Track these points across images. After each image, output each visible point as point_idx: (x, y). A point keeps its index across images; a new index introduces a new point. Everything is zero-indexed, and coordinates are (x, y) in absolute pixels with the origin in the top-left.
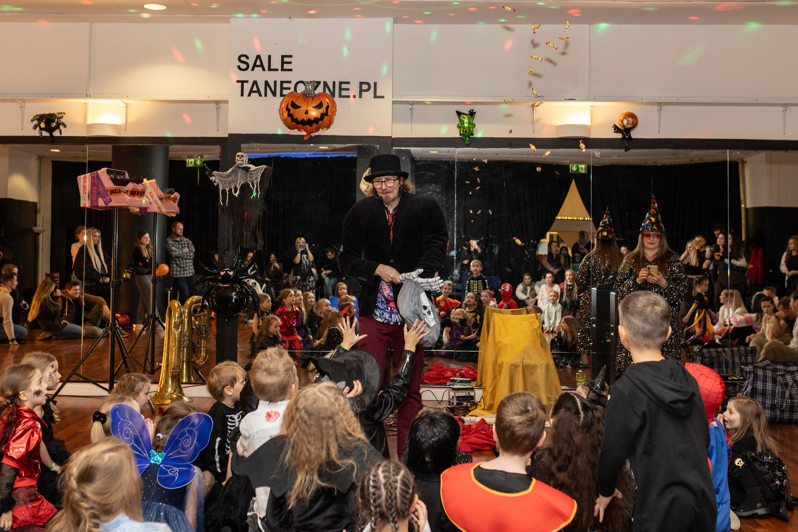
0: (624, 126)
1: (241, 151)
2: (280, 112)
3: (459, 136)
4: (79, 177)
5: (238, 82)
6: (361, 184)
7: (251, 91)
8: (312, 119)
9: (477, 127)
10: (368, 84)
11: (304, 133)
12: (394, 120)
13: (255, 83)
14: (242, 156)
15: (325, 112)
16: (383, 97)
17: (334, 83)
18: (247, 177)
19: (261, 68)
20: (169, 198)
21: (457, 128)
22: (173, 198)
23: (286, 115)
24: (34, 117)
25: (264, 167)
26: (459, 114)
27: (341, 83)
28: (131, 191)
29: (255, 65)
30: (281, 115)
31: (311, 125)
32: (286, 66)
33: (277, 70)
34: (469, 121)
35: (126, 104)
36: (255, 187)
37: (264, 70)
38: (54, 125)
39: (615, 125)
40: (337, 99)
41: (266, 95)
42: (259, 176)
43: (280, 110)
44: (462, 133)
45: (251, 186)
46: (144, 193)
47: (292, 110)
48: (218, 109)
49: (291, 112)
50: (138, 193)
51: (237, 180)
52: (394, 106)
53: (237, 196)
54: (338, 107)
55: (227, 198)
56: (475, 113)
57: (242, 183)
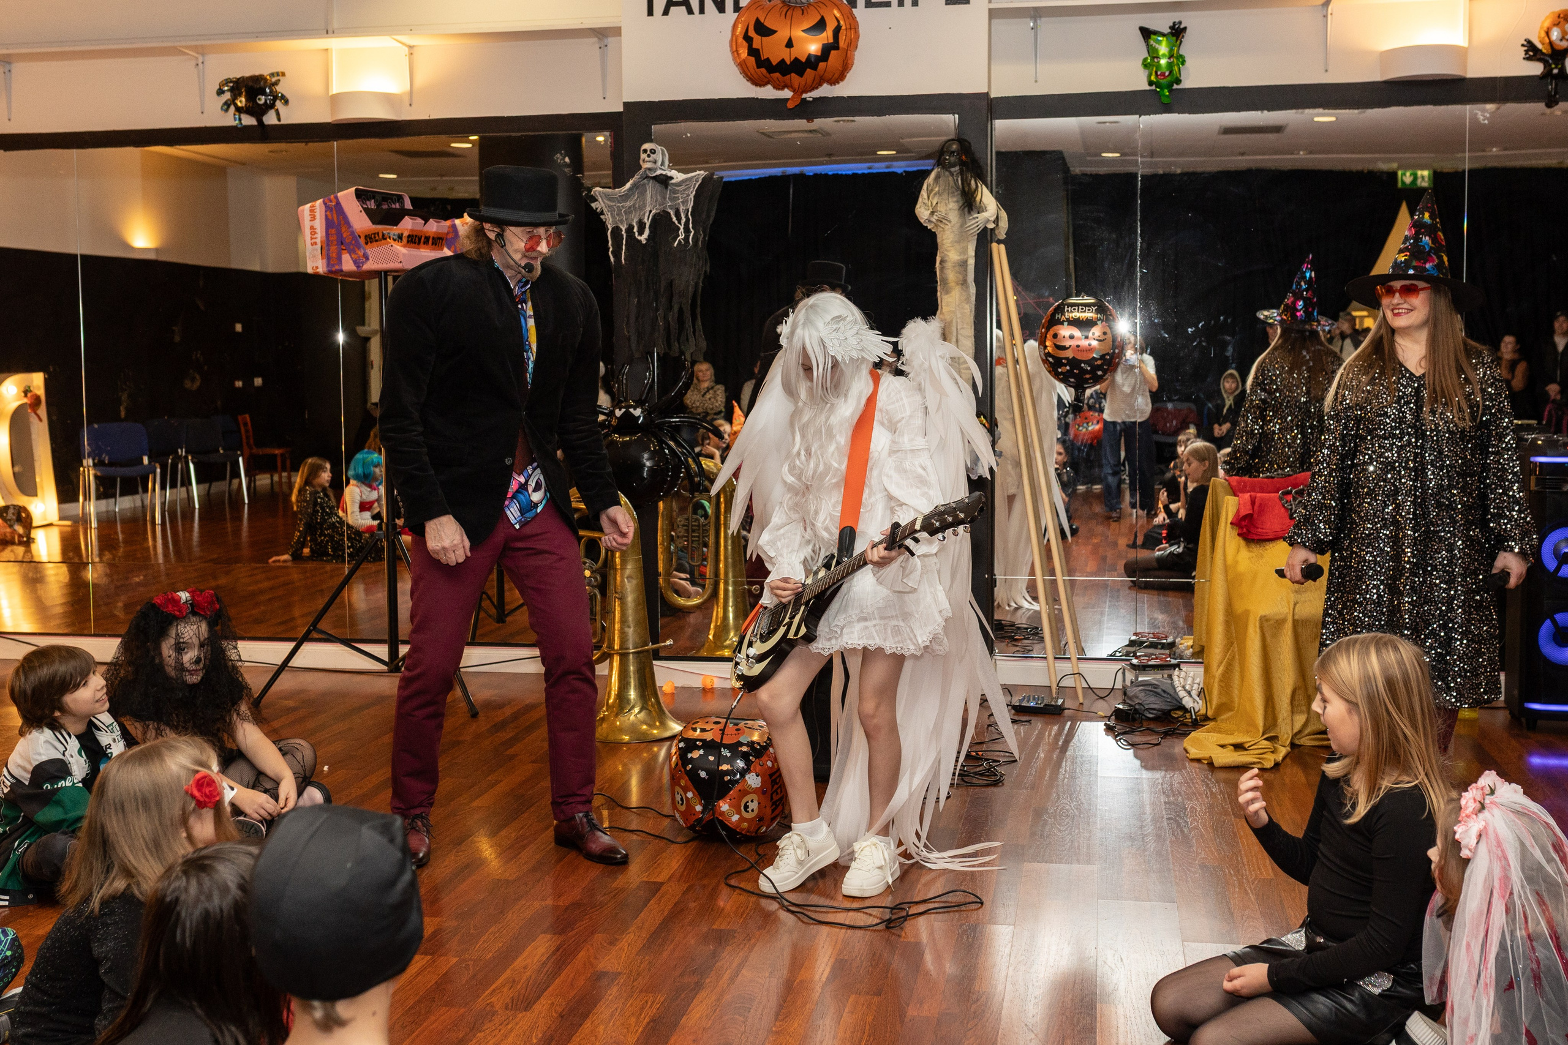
0: (1551, 43)
1: (651, 141)
2: (731, 46)
3: (1148, 88)
4: (301, 208)
6: (918, 206)
7: (670, 3)
8: (803, 60)
9: (1187, 64)
11: (787, 94)
12: (992, 54)
14: (653, 152)
15: (831, 41)
16: (967, 2)
18: (665, 198)
21: (1141, 68)
23: (744, 53)
24: (222, 85)
25: (702, 172)
26: (1147, 33)
28: (409, 236)
30: (735, 52)
31: (801, 74)
34: (1171, 50)
35: (411, 47)
36: (684, 220)
38: (262, 100)
39: (1529, 42)
40: (860, 12)
42: (692, 196)
43: (731, 40)
44: (1153, 78)
45: (674, 219)
46: (441, 239)
47: (757, 41)
48: (603, 47)
49: (756, 44)
50: (427, 239)
51: (642, 207)
52: (994, 21)
53: (644, 242)
54: (862, 30)
55: (624, 247)
56: (1185, 29)
57: (654, 212)
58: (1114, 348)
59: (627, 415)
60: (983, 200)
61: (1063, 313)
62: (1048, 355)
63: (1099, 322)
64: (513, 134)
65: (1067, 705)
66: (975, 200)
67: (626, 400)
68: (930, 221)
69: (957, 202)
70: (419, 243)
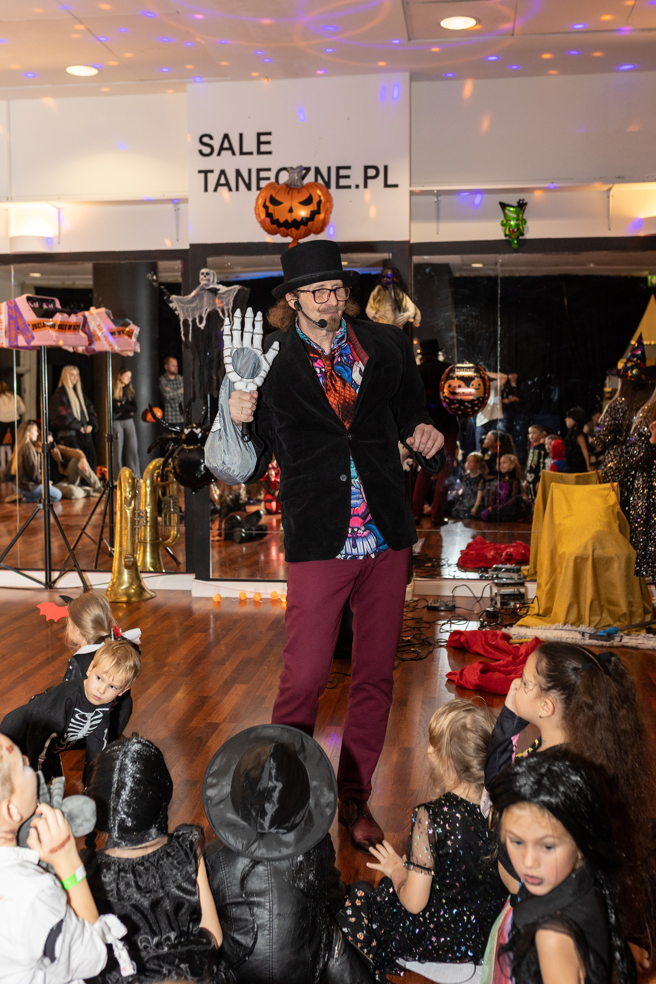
1: (205, 266)
2: (255, 211)
3: (503, 237)
5: (200, 172)
6: (367, 308)
7: (218, 184)
8: (299, 220)
9: (529, 223)
10: (376, 168)
11: (289, 240)
12: (412, 217)
13: (223, 172)
14: (208, 274)
15: (316, 209)
16: (396, 186)
17: (329, 169)
18: (215, 302)
19: (229, 152)
20: (123, 331)
21: (500, 227)
22: (128, 332)
23: (263, 215)
25: (237, 287)
26: (503, 206)
27: (338, 169)
28: (59, 325)
29: (222, 149)
30: (258, 215)
31: (297, 228)
32: (263, 148)
33: (251, 153)
34: (518, 216)
35: (59, 209)
36: (226, 315)
37: (234, 154)
40: (333, 190)
41: (237, 189)
42: (232, 301)
43: (255, 208)
44: (507, 232)
45: (221, 314)
46: (78, 326)
47: (271, 208)
48: (177, 210)
49: (271, 210)
50: (70, 327)
51: (202, 307)
52: (413, 197)
53: (203, 328)
54: (335, 202)
55: (191, 331)
56: (526, 204)
57: (208, 310)
58: (485, 393)
59: (192, 433)
60: (408, 305)
61: (454, 371)
62: (445, 397)
63: (476, 379)
64: (122, 262)
65: (457, 606)
66: (401, 303)
67: (191, 423)
68: (375, 318)
69: (391, 305)
70: (65, 329)
